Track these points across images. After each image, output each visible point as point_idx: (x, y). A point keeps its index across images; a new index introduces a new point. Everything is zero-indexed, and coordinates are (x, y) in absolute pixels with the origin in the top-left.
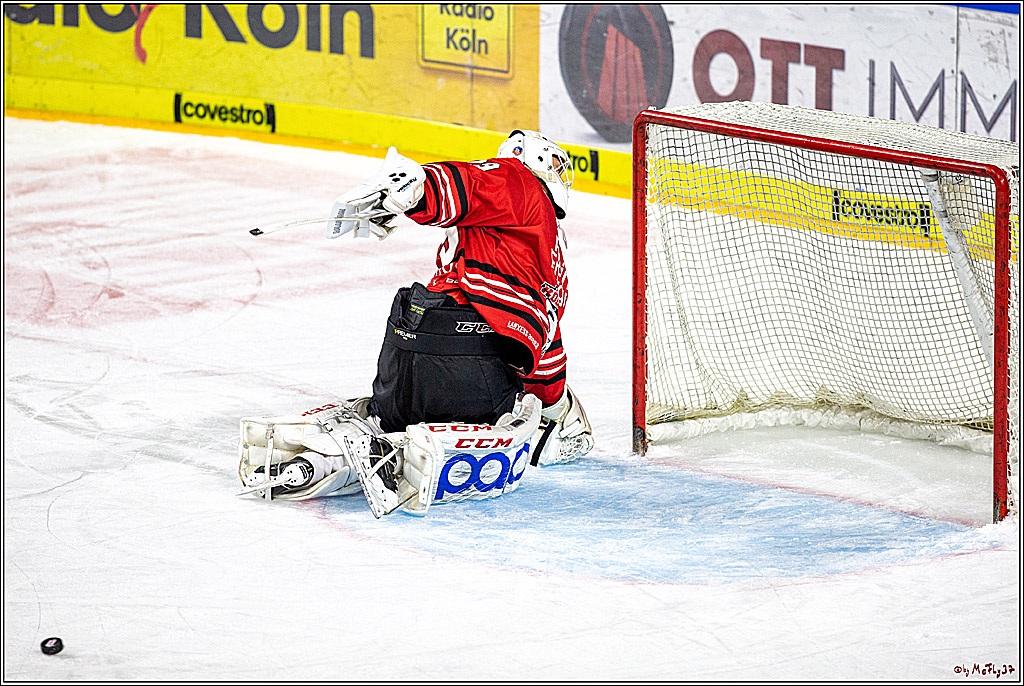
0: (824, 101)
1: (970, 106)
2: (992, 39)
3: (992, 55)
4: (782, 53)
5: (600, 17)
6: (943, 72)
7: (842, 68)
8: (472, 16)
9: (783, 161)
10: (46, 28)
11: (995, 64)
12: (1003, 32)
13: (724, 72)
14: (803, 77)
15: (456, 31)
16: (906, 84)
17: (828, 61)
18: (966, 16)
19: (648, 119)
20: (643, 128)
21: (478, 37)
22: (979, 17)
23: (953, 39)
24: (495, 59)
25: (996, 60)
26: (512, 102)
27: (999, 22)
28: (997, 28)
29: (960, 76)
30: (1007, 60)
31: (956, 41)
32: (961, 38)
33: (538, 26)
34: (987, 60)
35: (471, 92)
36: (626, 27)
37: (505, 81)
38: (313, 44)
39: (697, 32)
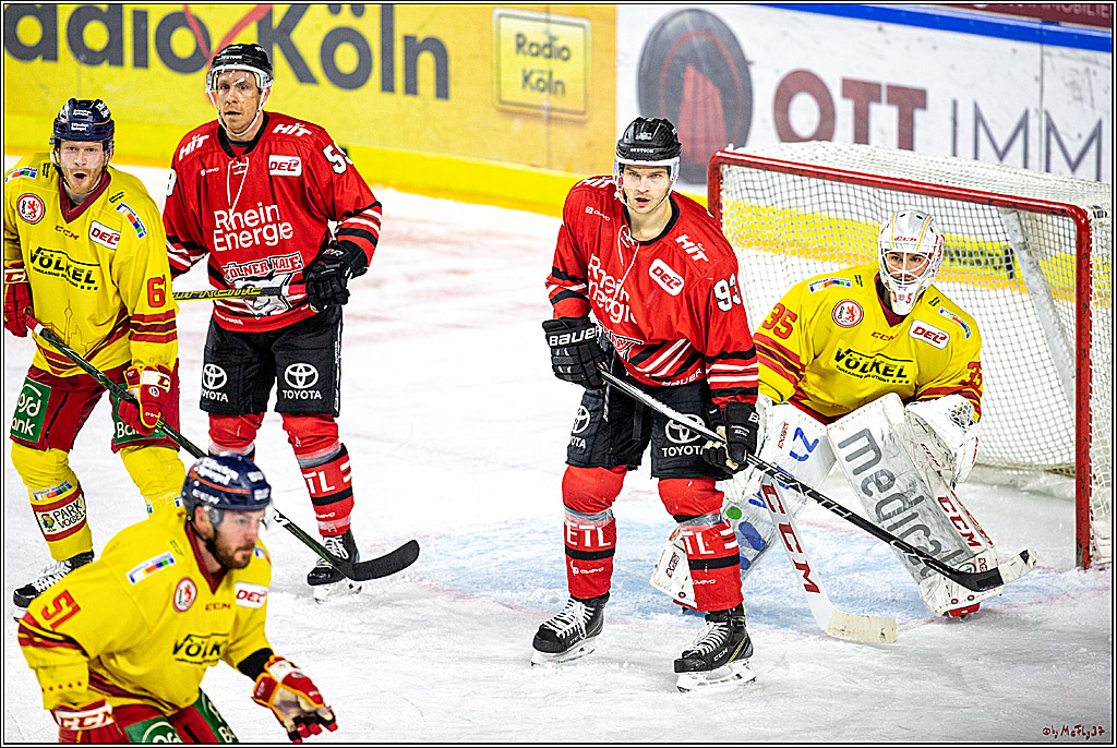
0: (906, 141)
1: (1055, 147)
2: (1077, 77)
3: (1077, 94)
4: (863, 93)
5: (679, 58)
6: (1026, 113)
7: (924, 107)
8: (549, 56)
9: (860, 202)
10: (115, 70)
11: (1078, 103)
12: (1087, 70)
13: (804, 112)
14: (884, 117)
15: (531, 73)
16: (990, 124)
17: (909, 101)
18: (1049, 54)
19: (722, 160)
20: (718, 169)
21: (556, 77)
22: (1062, 55)
23: (1036, 79)
24: (571, 101)
25: (1080, 99)
26: (589, 145)
27: (1084, 60)
28: (1081, 66)
29: (1044, 116)
30: (1092, 99)
31: (1040, 80)
32: (1045, 78)
33: (615, 67)
34: (1071, 99)
35: (549, 134)
36: (704, 67)
37: (581, 123)
38: (388, 86)
39: (778, 72)
